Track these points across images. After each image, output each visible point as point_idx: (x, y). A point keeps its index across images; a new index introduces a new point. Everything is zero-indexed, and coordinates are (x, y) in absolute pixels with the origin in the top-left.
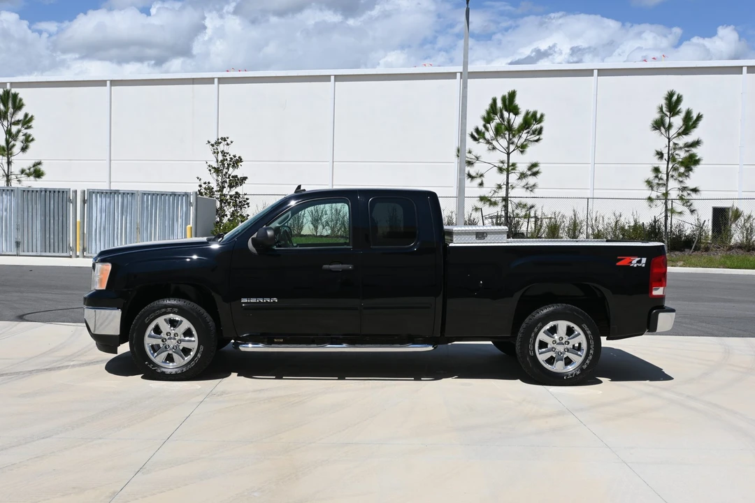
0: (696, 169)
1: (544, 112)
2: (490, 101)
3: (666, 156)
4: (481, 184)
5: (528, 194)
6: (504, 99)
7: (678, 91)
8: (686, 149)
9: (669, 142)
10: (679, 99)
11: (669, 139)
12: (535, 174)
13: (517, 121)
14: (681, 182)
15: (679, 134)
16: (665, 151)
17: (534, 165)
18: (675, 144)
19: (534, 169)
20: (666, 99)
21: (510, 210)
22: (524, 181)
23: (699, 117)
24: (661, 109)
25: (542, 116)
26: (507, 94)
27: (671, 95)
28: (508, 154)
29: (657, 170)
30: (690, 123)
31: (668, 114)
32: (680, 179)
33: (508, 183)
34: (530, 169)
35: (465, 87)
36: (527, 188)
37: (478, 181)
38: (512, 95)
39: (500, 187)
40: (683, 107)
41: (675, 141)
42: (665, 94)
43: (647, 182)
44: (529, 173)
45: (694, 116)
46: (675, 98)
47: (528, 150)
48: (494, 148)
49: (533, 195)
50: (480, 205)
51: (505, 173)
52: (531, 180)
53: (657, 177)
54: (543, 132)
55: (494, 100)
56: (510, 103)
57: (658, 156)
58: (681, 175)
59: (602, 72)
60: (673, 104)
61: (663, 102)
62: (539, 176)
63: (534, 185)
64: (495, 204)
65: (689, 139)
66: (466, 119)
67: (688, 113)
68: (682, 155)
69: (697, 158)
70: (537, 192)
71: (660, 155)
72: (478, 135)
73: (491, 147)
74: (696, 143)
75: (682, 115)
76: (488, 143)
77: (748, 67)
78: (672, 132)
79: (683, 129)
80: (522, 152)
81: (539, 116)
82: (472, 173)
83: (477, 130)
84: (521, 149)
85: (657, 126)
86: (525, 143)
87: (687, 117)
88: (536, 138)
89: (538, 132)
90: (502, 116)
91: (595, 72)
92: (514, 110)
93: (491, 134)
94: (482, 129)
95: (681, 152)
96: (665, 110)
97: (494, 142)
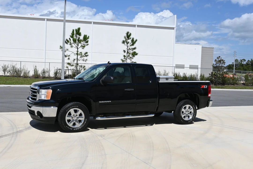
0: (136, 56)
1: (89, 35)
2: (72, 31)
3: (126, 52)
4: (69, 59)
5: (84, 62)
6: (76, 30)
7: (130, 32)
8: (132, 50)
9: (127, 47)
11: (127, 46)
12: (86, 56)
13: (82, 38)
14: (131, 60)
15: (131, 45)
16: (126, 50)
17: (87, 53)
18: (129, 48)
19: (86, 54)
20: (126, 34)
21: (78, 68)
22: (83, 58)
23: (136, 40)
24: (125, 37)
26: (77, 29)
27: (128, 33)
28: (78, 49)
29: (125, 56)
30: (134, 42)
31: (127, 39)
32: (131, 59)
33: (77, 58)
34: (85, 54)
35: (64, 25)
36: (84, 61)
37: (68, 57)
38: (79, 29)
39: (74, 60)
40: (132, 37)
41: (129, 47)
42: (126, 32)
43: (121, 60)
44: (84, 55)
45: (135, 40)
46: (129, 34)
47: (85, 48)
48: (72, 47)
49: (86, 63)
50: (68, 66)
51: (76, 55)
52: (85, 58)
53: (124, 58)
54: (89, 42)
55: (73, 30)
56: (78, 32)
57: (124, 52)
58: (131, 58)
59: (95, 23)
60: (128, 36)
61: (126, 35)
62: (88, 57)
63: (86, 60)
64: (73, 65)
65: (133, 47)
67: (133, 39)
68: (131, 52)
69: (137, 53)
70: (87, 62)
71: (125, 51)
72: (67, 42)
73: (71, 46)
74: (135, 48)
75: (131, 39)
76: (70, 44)
77: (137, 25)
78: (128, 45)
79: (132, 44)
80: (83, 48)
81: (87, 37)
82: (66, 55)
83: (67, 40)
84: (83, 47)
85: (123, 42)
86: (83, 45)
87: (133, 40)
88: (87, 44)
89: (87, 42)
90: (76, 36)
91: (92, 23)
92: (80, 34)
93: (72, 42)
94: (69, 40)
95: (131, 51)
96: (126, 37)
97: (73, 44)
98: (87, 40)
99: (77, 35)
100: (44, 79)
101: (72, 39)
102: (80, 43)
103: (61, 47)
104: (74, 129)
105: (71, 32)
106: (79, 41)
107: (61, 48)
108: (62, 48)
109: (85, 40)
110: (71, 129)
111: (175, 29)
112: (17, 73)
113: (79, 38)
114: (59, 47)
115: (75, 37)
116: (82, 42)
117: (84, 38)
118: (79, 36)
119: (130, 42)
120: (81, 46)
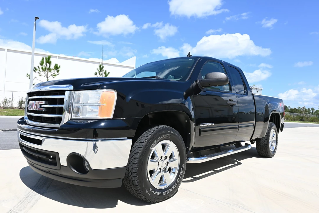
1: (60, 65)
6: (46, 59)
10: (103, 67)
13: (52, 67)
23: (109, 73)
24: (98, 69)
25: (60, 66)
28: (47, 78)
31: (100, 71)
38: (49, 57)
40: (104, 69)
42: (99, 65)
45: (107, 73)
46: (102, 66)
47: (56, 77)
54: (59, 72)
55: (43, 58)
56: (48, 61)
59: (60, 58)
60: (101, 68)
61: (99, 67)
66: (33, 63)
67: (105, 71)
72: (35, 70)
73: (40, 74)
75: (104, 72)
76: (39, 73)
78: (101, 76)
79: (104, 76)
80: (53, 77)
81: (58, 66)
82: (34, 83)
83: (35, 68)
84: (54, 76)
85: (96, 74)
86: (54, 74)
87: (105, 73)
88: (58, 73)
89: (58, 71)
91: (58, 57)
92: (50, 63)
93: (41, 70)
94: (37, 68)
96: (99, 69)
97: (42, 73)
98: (58, 70)
99: (47, 64)
100: (6, 109)
101: (40, 67)
102: (50, 71)
103: (28, 74)
104: (164, 194)
105: (41, 60)
106: (49, 69)
107: (27, 76)
108: (29, 76)
109: (57, 69)
110: (159, 194)
113: (50, 66)
114: (26, 75)
115: (44, 66)
116: (52, 71)
117: (55, 66)
118: (49, 65)
119: (103, 74)
120: (51, 75)
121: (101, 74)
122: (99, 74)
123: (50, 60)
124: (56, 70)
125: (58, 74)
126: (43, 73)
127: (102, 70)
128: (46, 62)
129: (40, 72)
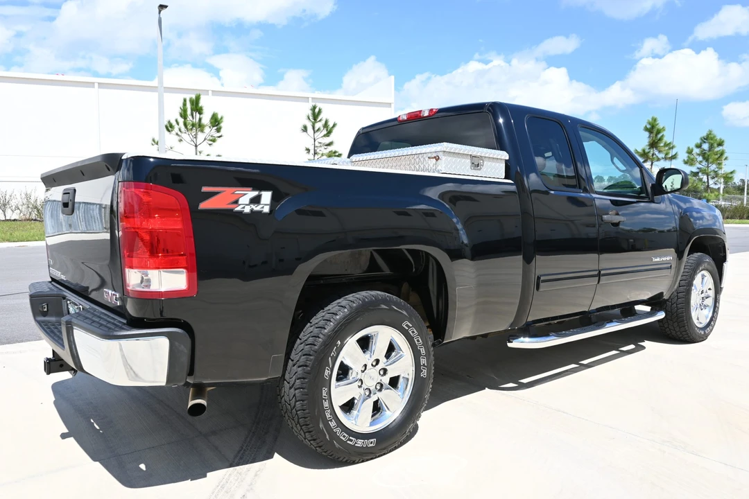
1: (223, 115)
2: (182, 101)
3: (312, 152)
6: (191, 101)
7: (319, 106)
8: (325, 147)
9: (315, 141)
10: (320, 111)
11: (315, 139)
13: (206, 119)
15: (324, 136)
16: (312, 148)
18: (320, 143)
20: (311, 110)
23: (334, 125)
24: (309, 118)
25: (222, 118)
26: (194, 97)
27: (314, 108)
28: (196, 146)
30: (329, 129)
31: (314, 121)
38: (198, 98)
40: (323, 116)
41: (320, 140)
42: (311, 107)
45: (331, 124)
46: (317, 110)
47: (216, 144)
48: (181, 140)
54: (222, 130)
55: (185, 100)
56: (196, 105)
57: (306, 152)
59: (216, 93)
60: (315, 115)
61: (310, 113)
65: (327, 140)
67: (326, 122)
68: (324, 151)
69: (339, 153)
71: (308, 150)
72: (169, 127)
73: (179, 138)
74: (330, 144)
75: (323, 122)
76: (177, 134)
77: (312, 98)
78: (317, 134)
79: (325, 132)
80: (210, 145)
81: (219, 117)
83: (169, 122)
84: (211, 142)
85: (305, 129)
86: (210, 138)
87: (326, 125)
88: (219, 134)
89: (218, 130)
90: (192, 115)
91: (210, 92)
92: (200, 111)
93: (183, 128)
94: (174, 123)
95: (322, 148)
96: (311, 118)
97: (183, 135)
98: (219, 126)
99: (195, 113)
101: (181, 121)
102: (202, 131)
103: (154, 140)
105: (181, 105)
106: (200, 126)
107: (154, 143)
108: (157, 144)
109: (216, 125)
111: (393, 105)
112: (38, 211)
113: (200, 119)
114: (151, 141)
115: (190, 118)
116: (207, 130)
117: (212, 118)
118: (198, 115)
119: (322, 128)
120: (205, 139)
121: (319, 129)
122: (314, 128)
123: (200, 105)
124: (216, 128)
125: (219, 137)
126: (186, 136)
127: (318, 120)
128: (192, 110)
129: (179, 133)
